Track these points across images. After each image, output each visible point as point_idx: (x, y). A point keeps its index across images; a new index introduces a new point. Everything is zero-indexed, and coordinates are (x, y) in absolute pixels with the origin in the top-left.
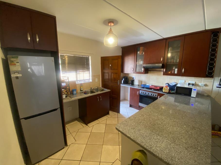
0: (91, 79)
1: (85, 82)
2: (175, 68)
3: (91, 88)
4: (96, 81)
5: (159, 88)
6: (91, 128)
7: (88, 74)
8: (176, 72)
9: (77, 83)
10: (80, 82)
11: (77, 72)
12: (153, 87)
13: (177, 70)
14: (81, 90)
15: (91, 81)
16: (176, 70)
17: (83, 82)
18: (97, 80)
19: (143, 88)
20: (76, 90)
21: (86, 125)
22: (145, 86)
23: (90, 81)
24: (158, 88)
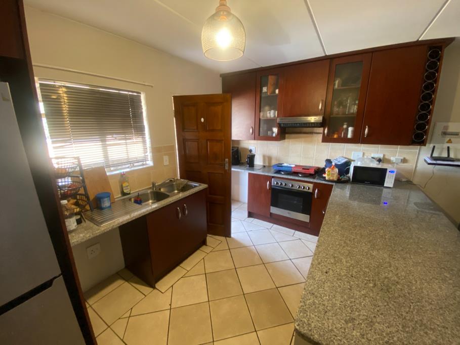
0: (149, 159)
1: (133, 169)
2: (348, 126)
3: (153, 184)
4: (165, 164)
5: (314, 171)
6: (169, 293)
7: (140, 146)
8: (350, 135)
9: (108, 174)
10: (118, 170)
11: (104, 141)
12: (300, 170)
13: (352, 131)
14: (124, 194)
15: (150, 163)
16: (350, 129)
17: (128, 167)
18: (166, 160)
19: (278, 172)
20: (108, 195)
21: (152, 289)
22: (281, 169)
23: (146, 164)
24: (312, 172)
